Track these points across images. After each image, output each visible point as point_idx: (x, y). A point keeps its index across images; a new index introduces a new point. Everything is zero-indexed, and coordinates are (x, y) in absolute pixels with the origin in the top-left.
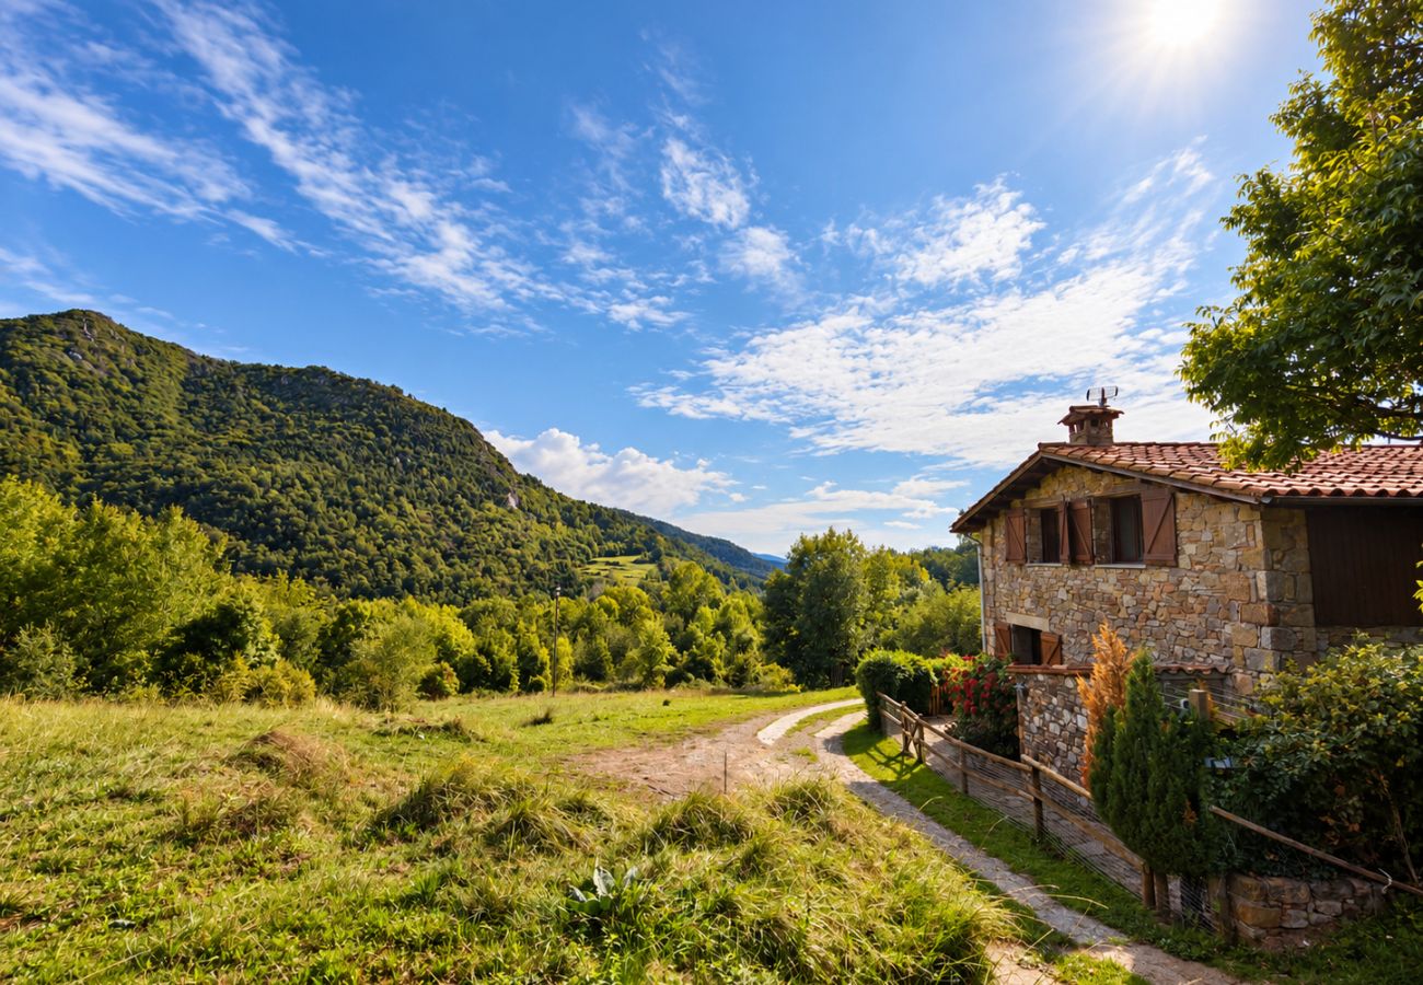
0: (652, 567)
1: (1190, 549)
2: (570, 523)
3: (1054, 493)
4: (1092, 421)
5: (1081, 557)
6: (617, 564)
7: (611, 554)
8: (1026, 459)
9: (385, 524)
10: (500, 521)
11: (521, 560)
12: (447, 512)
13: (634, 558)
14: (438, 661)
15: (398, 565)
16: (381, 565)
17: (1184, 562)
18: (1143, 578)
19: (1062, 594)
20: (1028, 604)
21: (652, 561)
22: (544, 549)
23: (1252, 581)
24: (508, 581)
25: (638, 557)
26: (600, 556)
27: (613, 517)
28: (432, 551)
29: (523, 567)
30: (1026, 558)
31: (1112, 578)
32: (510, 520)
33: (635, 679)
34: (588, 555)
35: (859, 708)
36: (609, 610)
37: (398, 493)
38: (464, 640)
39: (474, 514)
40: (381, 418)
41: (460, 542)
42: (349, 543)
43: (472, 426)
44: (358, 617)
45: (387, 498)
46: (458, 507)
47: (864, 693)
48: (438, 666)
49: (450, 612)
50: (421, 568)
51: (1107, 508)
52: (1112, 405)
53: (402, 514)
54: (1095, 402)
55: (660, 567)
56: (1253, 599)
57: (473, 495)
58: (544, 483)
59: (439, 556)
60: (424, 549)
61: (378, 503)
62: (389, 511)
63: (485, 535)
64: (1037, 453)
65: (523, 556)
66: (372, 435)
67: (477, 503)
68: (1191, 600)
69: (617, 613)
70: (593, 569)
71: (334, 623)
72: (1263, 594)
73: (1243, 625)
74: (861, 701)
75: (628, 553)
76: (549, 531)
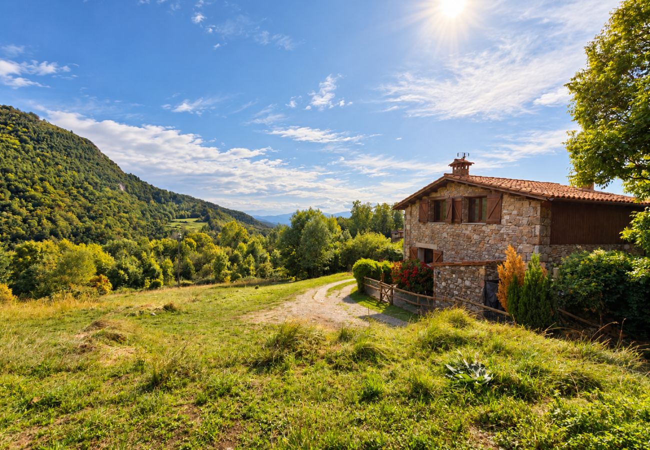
0: (207, 224)
1: (507, 217)
2: (158, 200)
3: (445, 194)
4: (461, 165)
5: (456, 220)
6: (186, 222)
7: (182, 217)
8: (438, 179)
9: (33, 197)
10: (115, 199)
11: (130, 219)
12: (78, 192)
13: (195, 220)
14: (98, 274)
15: (45, 221)
16: (34, 222)
17: (504, 221)
18: (484, 228)
19: (445, 235)
20: (427, 239)
21: (204, 221)
22: (144, 215)
23: (533, 230)
24: (122, 231)
25: (197, 219)
26: (177, 218)
27: (184, 199)
28: (70, 214)
29: (131, 223)
30: (428, 220)
31: (470, 228)
32: (121, 198)
33: (211, 277)
34: (169, 217)
35: (352, 283)
36: (190, 244)
37: (42, 180)
38: (108, 261)
39: (97, 193)
40: (24, 132)
41: (88, 209)
42: (7, 208)
43: (90, 142)
44: (32, 251)
45: (34, 183)
46: (86, 189)
47: (355, 276)
48: (97, 277)
49: (99, 248)
50: (62, 223)
51: (467, 201)
52: (467, 159)
53: (45, 191)
54: (460, 158)
55: (210, 224)
56: (533, 235)
57: (96, 183)
58: (141, 179)
59: (74, 217)
60: (63, 213)
61: (27, 185)
62: (35, 190)
63: (105, 206)
64: (443, 177)
65: (130, 218)
66: (17, 142)
67: (99, 188)
68: (505, 236)
69: (195, 246)
70: (173, 225)
71: (14, 256)
72: (538, 233)
73: (528, 245)
74: (355, 279)
75: (192, 217)
76: (146, 205)
